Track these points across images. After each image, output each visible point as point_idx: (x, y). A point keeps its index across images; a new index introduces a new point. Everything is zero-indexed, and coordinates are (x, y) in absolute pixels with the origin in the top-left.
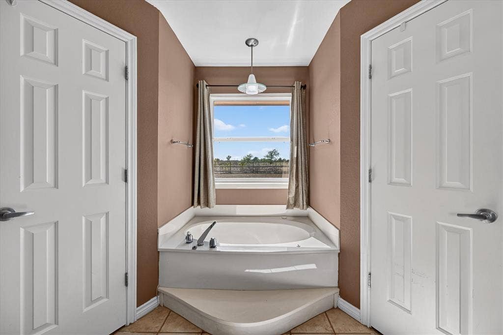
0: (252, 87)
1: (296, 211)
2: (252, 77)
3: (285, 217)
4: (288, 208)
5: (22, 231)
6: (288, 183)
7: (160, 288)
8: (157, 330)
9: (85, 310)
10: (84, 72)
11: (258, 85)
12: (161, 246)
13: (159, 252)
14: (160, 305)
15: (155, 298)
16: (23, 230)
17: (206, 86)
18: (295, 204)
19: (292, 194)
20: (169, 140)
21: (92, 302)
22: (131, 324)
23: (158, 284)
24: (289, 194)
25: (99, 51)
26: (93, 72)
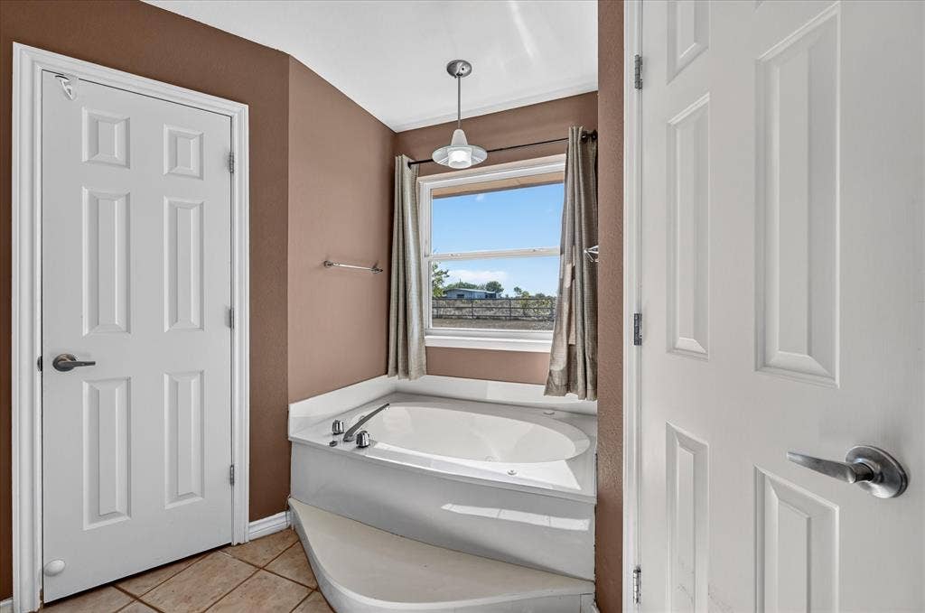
0: (459, 155)
1: (572, 400)
2: (459, 134)
3: (552, 412)
4: (547, 392)
5: (86, 386)
6: (551, 342)
7: (291, 501)
8: (262, 565)
9: (169, 506)
10: (166, 170)
11: (470, 148)
12: (293, 433)
13: (290, 442)
14: (290, 527)
15: (284, 513)
16: (87, 384)
17: (409, 164)
18: (569, 386)
19: (560, 364)
20: (319, 262)
21: (180, 497)
22: (239, 544)
23: (289, 492)
24: (551, 364)
25: (188, 137)
26: (180, 169)
